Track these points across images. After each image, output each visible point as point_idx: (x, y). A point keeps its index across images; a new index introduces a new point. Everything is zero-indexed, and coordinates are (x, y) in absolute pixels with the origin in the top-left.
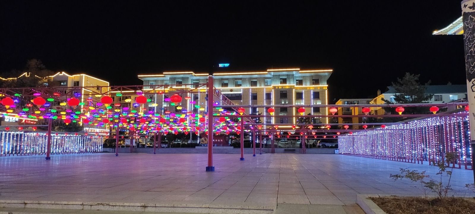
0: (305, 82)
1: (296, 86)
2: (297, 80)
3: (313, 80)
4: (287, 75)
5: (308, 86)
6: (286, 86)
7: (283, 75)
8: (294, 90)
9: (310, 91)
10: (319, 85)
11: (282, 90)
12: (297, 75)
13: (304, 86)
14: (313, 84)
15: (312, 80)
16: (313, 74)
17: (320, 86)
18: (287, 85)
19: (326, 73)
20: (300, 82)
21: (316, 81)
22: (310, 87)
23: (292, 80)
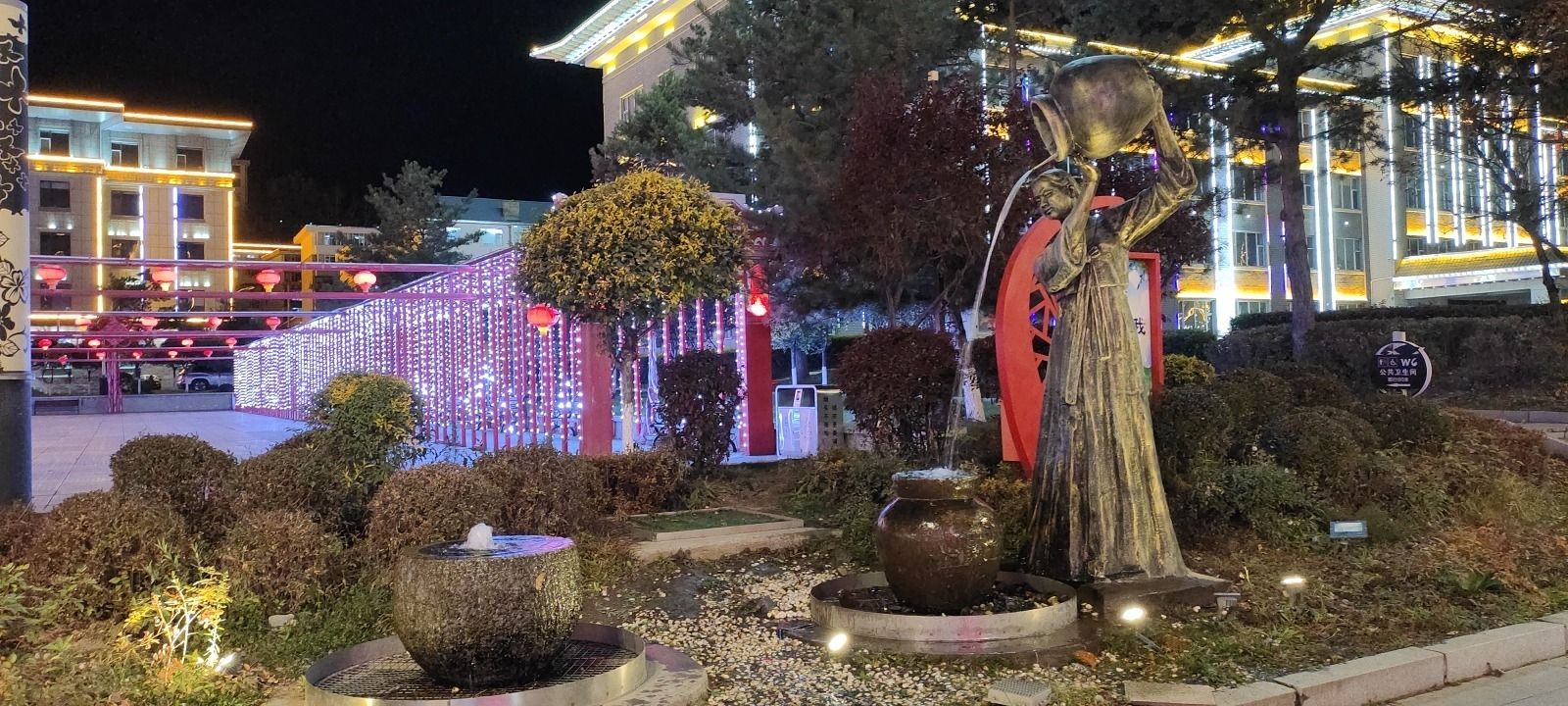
0: (146, 155)
1: (109, 167)
2: (114, 146)
3: (180, 151)
4: (72, 123)
5: (158, 169)
6: (65, 164)
7: (54, 121)
8: (99, 182)
9: (165, 189)
10: (203, 170)
11: (51, 177)
12: (114, 128)
13: (142, 169)
14: (181, 165)
15: (174, 151)
16: (179, 130)
17: (206, 174)
18: (71, 161)
19: (230, 132)
20: (128, 154)
21: (192, 156)
22: (166, 177)
23: (89, 143)
